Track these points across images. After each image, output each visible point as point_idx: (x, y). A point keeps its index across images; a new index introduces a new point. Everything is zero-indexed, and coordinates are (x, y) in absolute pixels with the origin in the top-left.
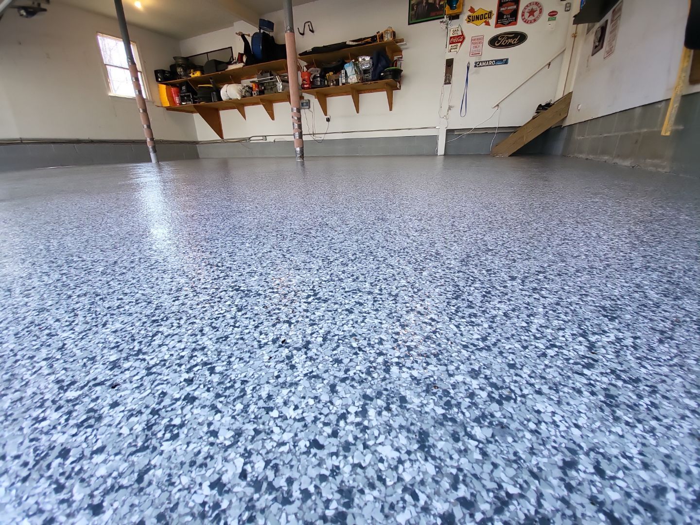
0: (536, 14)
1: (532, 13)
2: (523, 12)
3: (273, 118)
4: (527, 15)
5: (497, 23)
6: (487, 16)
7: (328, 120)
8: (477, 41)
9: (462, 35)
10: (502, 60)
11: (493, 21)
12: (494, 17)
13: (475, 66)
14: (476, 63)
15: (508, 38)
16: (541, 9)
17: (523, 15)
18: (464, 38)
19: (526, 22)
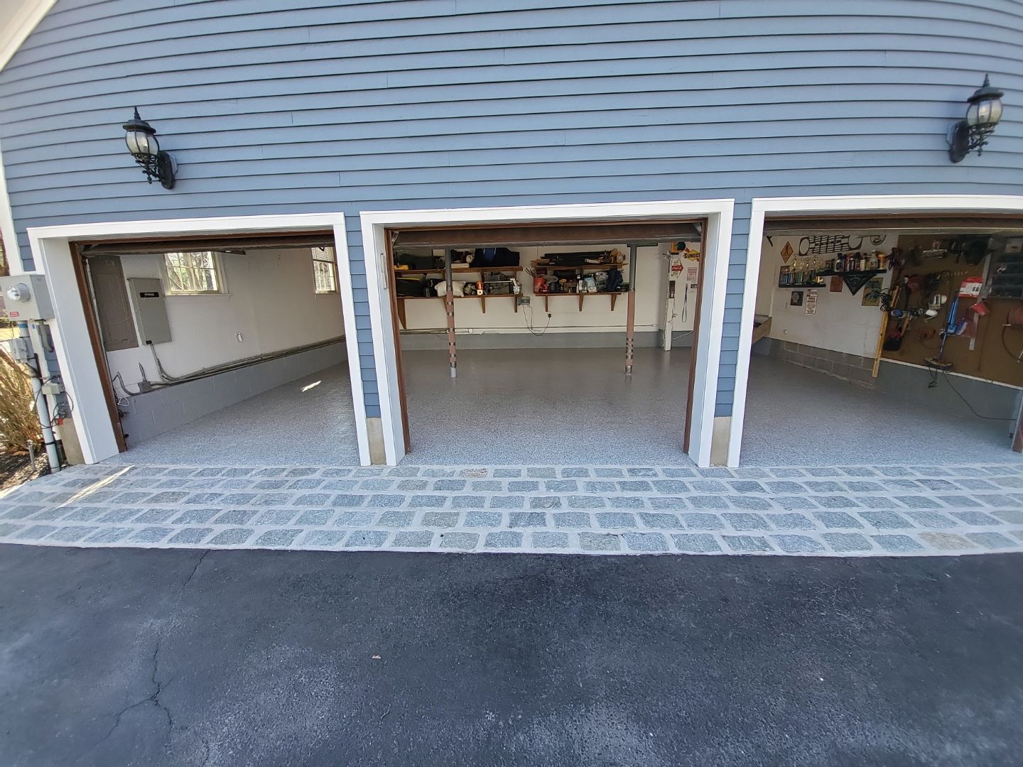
3: (484, 312)
6: (697, 255)
7: (550, 316)
9: (681, 266)
13: (692, 288)
14: (692, 285)
18: (682, 268)
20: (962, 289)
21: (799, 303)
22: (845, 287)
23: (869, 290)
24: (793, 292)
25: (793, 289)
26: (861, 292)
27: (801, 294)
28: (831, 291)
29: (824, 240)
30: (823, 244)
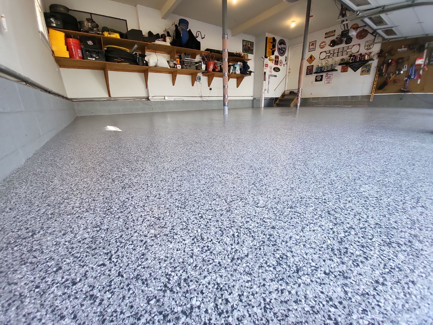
1: (281, 63)
2: (279, 62)
3: (173, 85)
5: (275, 64)
7: (211, 89)
8: (271, 68)
9: (268, 64)
11: (274, 62)
14: (271, 75)
15: (277, 69)
19: (280, 65)
20: (416, 62)
21: (321, 80)
22: (349, 69)
23: (364, 69)
24: (316, 76)
25: (316, 75)
26: (360, 70)
27: (322, 76)
28: (342, 72)
29: (336, 51)
30: (335, 53)
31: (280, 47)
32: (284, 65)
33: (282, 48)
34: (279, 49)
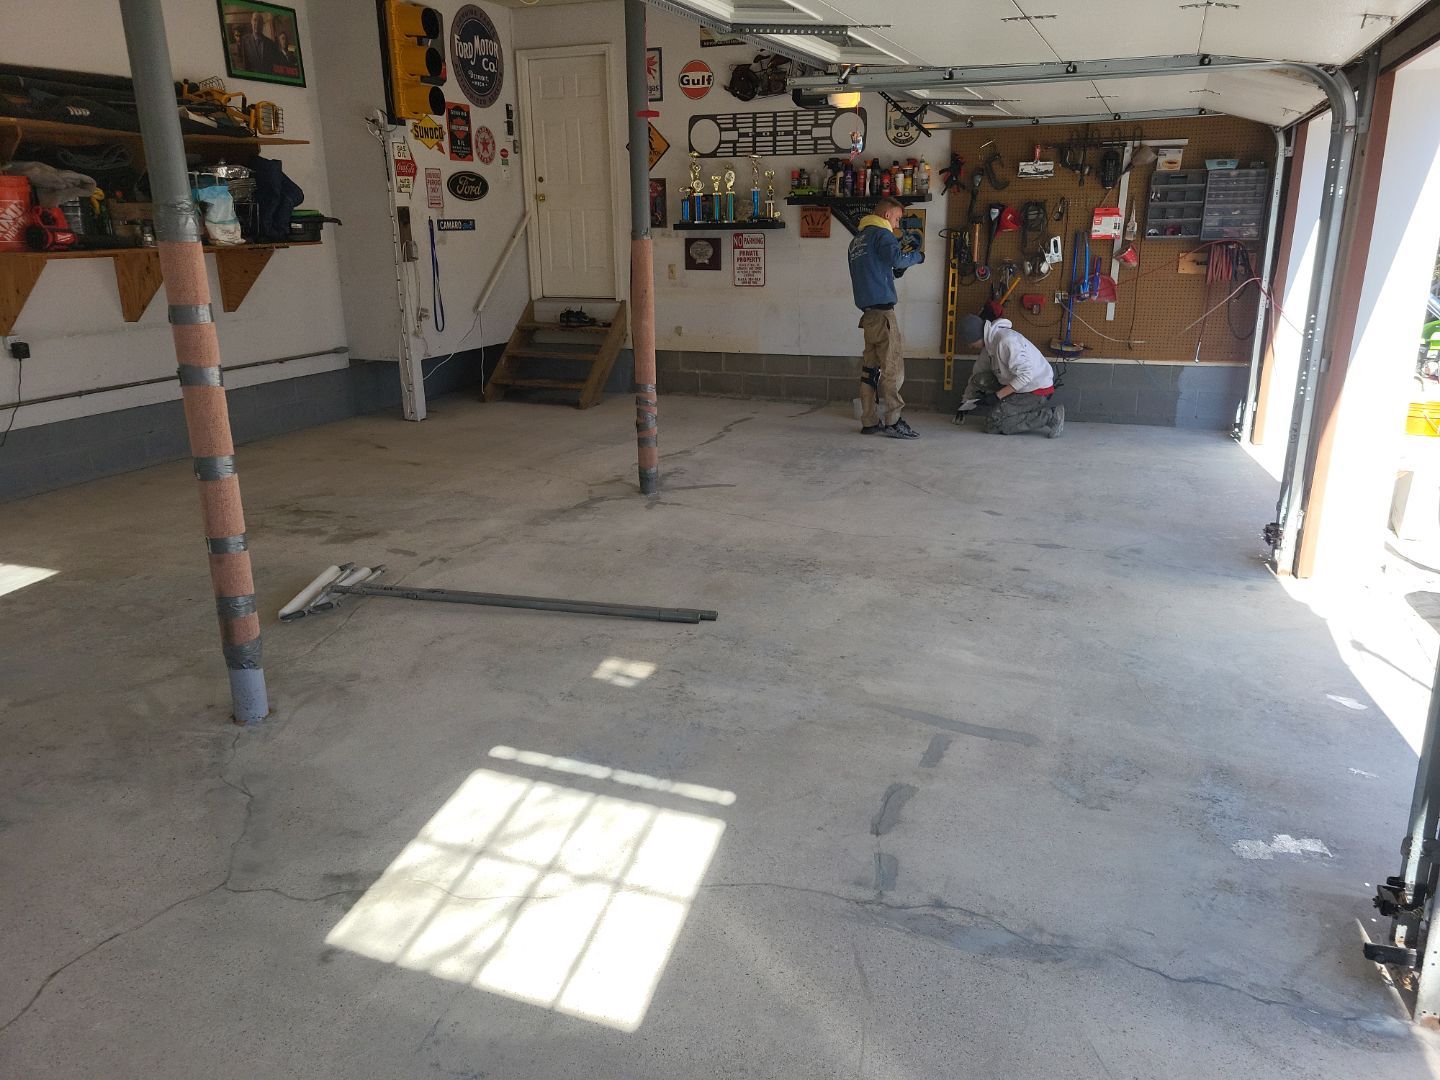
0: (490, 147)
1: (485, 144)
2: (477, 142)
4: (481, 147)
5: (452, 152)
6: (437, 133)
8: (433, 178)
9: (412, 161)
10: (467, 221)
11: (446, 143)
12: (446, 137)
13: (440, 229)
14: (439, 221)
15: (470, 183)
16: (493, 142)
17: (477, 147)
18: (415, 168)
19: (482, 159)
20: (1095, 227)
22: (835, 225)
24: (689, 242)
27: (716, 244)
28: (804, 235)
29: (765, 127)
30: (760, 134)
31: (466, 51)
32: (504, 154)
33: (479, 58)
34: (462, 65)
